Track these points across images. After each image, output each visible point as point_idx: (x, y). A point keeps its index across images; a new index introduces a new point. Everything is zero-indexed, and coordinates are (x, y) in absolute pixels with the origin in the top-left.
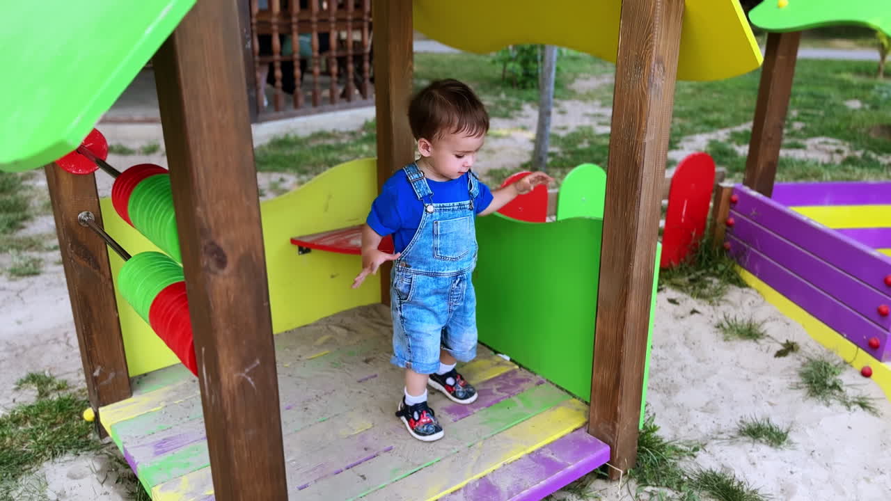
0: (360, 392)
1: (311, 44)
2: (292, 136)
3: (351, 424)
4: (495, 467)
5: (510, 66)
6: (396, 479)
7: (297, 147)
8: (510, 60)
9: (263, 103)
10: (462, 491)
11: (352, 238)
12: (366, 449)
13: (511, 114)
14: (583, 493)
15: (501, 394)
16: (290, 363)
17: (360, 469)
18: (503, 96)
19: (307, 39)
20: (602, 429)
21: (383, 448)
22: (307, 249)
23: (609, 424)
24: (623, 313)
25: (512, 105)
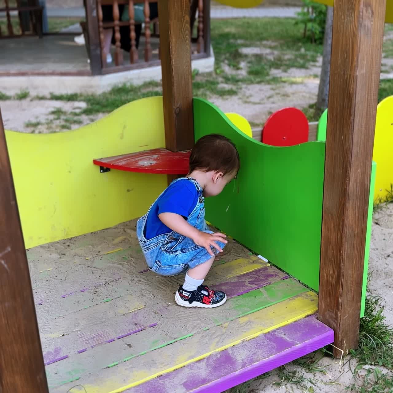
0: (139, 281)
1: (144, 11)
2: (128, 85)
3: (127, 305)
4: (236, 343)
5: (310, 25)
6: (155, 348)
7: (132, 93)
8: (310, 20)
9: (106, 59)
10: (206, 360)
11: (141, 160)
12: (136, 324)
13: (307, 65)
14: (310, 368)
15: (252, 285)
16: (91, 257)
17: (128, 340)
18: (303, 50)
19: (141, 8)
20: (328, 316)
21: (149, 324)
22: (107, 168)
23: (333, 312)
24: (342, 221)
25: (309, 58)
